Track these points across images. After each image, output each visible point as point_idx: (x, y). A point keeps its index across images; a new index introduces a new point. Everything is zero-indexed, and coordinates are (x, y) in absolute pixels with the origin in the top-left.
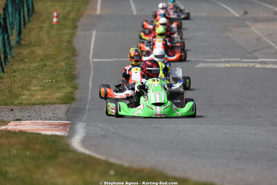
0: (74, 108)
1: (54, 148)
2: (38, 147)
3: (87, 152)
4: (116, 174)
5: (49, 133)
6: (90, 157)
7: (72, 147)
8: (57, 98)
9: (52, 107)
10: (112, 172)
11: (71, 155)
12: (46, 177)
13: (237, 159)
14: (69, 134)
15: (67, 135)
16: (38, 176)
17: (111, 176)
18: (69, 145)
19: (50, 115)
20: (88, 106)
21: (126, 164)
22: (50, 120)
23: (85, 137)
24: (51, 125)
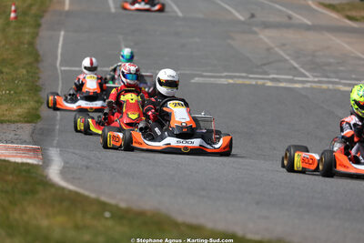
0: (41, 129)
1: (29, 181)
2: (10, 177)
3: (71, 187)
4: (113, 217)
5: (19, 160)
6: (77, 194)
7: (50, 180)
8: (19, 116)
9: (13, 126)
10: (107, 214)
11: (53, 190)
12: (25, 218)
13: (258, 203)
14: (44, 162)
15: (41, 163)
16: (15, 215)
17: (107, 218)
18: (46, 177)
19: (11, 136)
20: (58, 127)
21: (123, 205)
22: (12, 143)
23: (64, 167)
24: (16, 149)
